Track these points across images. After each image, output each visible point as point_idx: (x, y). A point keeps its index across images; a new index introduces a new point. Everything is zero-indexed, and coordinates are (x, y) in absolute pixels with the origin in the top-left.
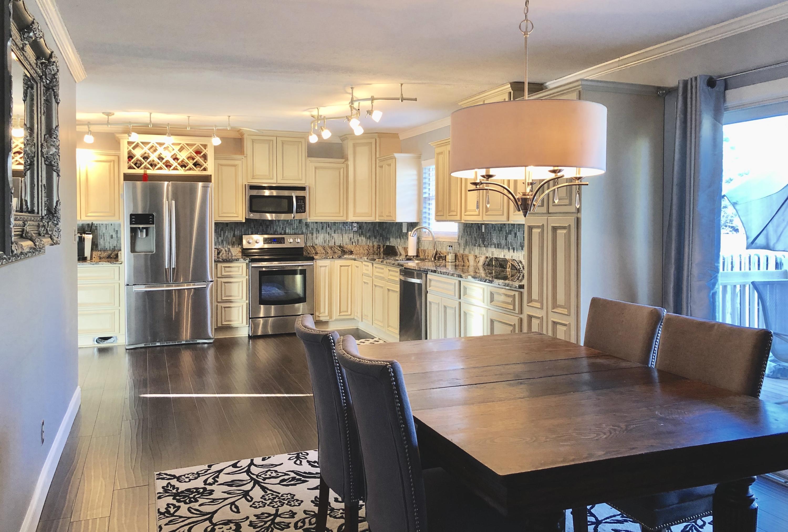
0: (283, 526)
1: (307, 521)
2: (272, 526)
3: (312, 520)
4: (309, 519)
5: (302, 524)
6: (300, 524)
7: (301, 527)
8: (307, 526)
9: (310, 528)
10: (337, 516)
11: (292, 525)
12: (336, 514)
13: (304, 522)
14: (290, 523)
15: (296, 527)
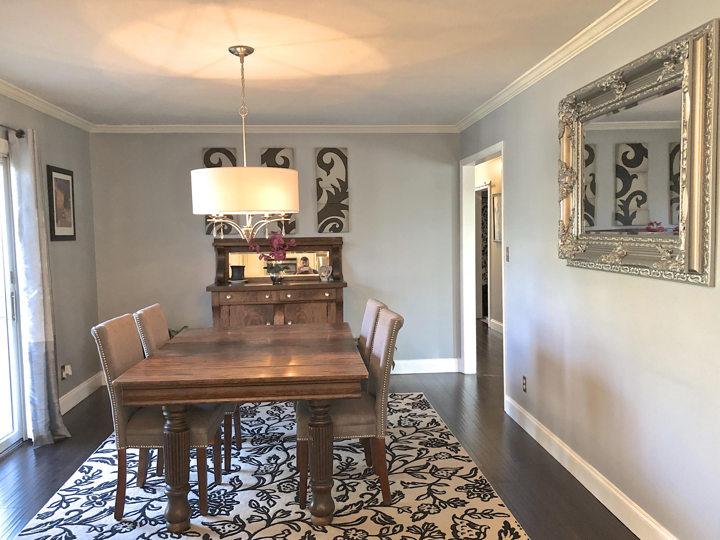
0: (413, 529)
1: (391, 532)
2: (423, 531)
3: (386, 532)
4: (388, 534)
5: (396, 529)
6: (398, 529)
7: (397, 526)
8: (392, 527)
9: (389, 524)
10: (362, 532)
11: (405, 529)
12: (362, 535)
13: (394, 530)
14: (407, 531)
15: (402, 527)
